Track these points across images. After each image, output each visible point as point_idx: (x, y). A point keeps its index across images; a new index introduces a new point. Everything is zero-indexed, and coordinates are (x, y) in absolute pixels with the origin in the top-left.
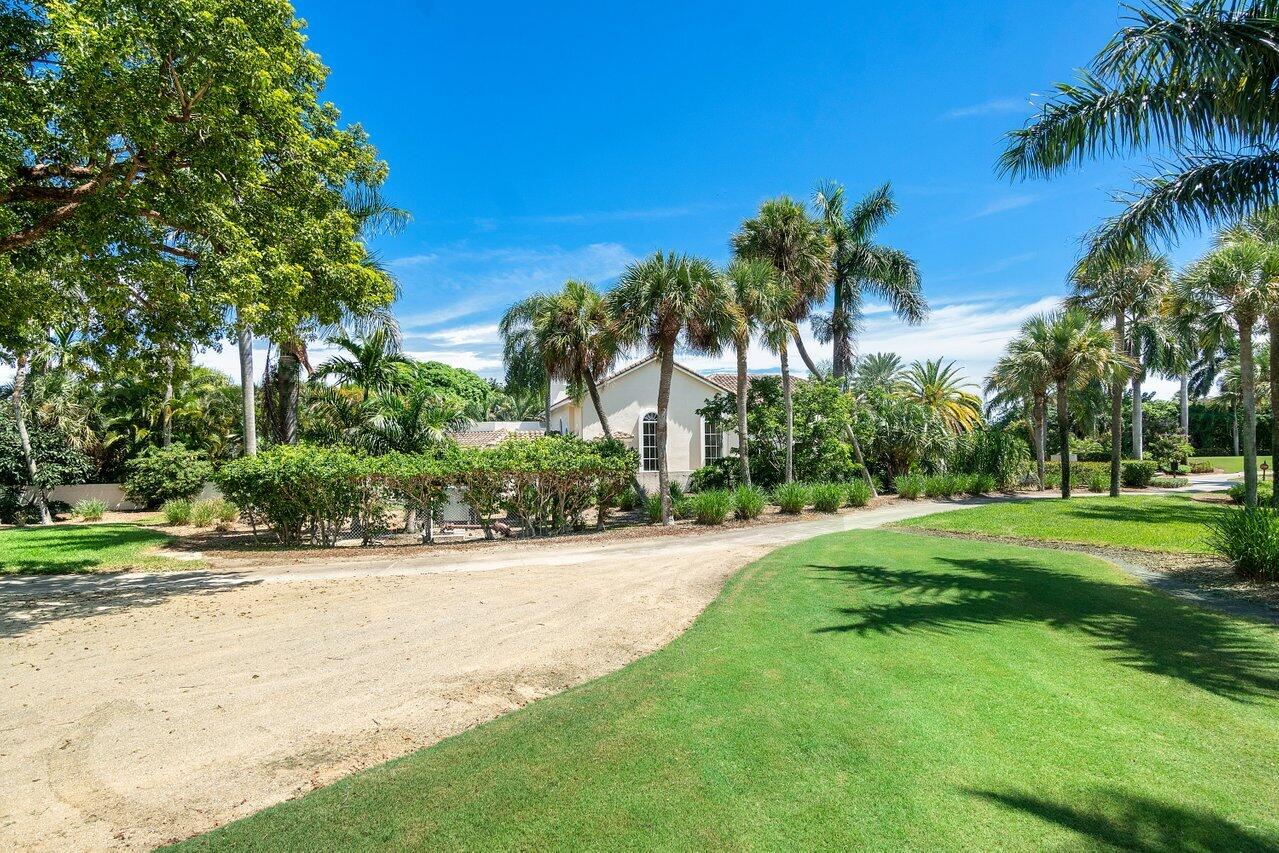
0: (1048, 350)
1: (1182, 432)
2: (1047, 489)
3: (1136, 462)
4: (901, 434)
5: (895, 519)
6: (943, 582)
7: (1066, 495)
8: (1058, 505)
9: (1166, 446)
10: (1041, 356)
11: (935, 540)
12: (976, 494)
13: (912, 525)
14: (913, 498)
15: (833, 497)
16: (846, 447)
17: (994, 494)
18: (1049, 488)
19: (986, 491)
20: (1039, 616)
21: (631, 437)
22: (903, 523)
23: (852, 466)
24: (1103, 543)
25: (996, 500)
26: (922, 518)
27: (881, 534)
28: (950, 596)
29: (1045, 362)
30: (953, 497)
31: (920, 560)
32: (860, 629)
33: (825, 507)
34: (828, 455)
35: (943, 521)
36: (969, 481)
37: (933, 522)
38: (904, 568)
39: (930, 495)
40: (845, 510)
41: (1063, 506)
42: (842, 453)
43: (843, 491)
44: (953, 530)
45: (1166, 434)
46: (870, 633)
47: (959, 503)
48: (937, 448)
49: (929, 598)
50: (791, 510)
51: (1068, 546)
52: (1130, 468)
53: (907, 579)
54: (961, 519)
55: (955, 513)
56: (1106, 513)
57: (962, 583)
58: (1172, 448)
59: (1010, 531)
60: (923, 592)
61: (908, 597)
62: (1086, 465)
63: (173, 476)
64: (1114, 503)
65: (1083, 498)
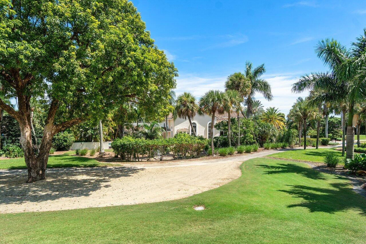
0: (302, 112)
1: (341, 128)
2: (301, 146)
3: (325, 138)
4: (264, 131)
5: (266, 155)
6: (279, 168)
7: (305, 148)
8: (303, 151)
9: (336, 132)
10: (300, 114)
11: (276, 160)
12: (283, 148)
13: (269, 156)
14: (268, 149)
15: (250, 149)
16: (252, 136)
17: (288, 148)
18: (302, 146)
19: (286, 147)
20: (294, 172)
21: (188, 130)
22: (268, 156)
23: (253, 141)
24: (308, 161)
25: (288, 150)
26: (271, 155)
27: (264, 158)
28: (280, 170)
29: (301, 115)
30: (277, 149)
31: (274, 164)
32: (268, 174)
33: (248, 152)
34: (247, 138)
35: (276, 156)
36: (282, 144)
37: (274, 156)
38: (271, 165)
39: (272, 148)
40: (253, 152)
41: (304, 152)
42: (251, 138)
43: (252, 147)
44: (279, 158)
45: (336, 129)
46: (270, 174)
47: (279, 150)
48: (274, 135)
49: (277, 170)
50: (240, 152)
51: (302, 161)
52: (323, 140)
53: (273, 167)
54: (280, 155)
55: (279, 153)
56: (313, 154)
57: (282, 168)
58: (338, 133)
59: (291, 158)
60: (276, 169)
61: (274, 170)
62: (312, 139)
63: (66, 141)
64: (316, 151)
65: (309, 149)
